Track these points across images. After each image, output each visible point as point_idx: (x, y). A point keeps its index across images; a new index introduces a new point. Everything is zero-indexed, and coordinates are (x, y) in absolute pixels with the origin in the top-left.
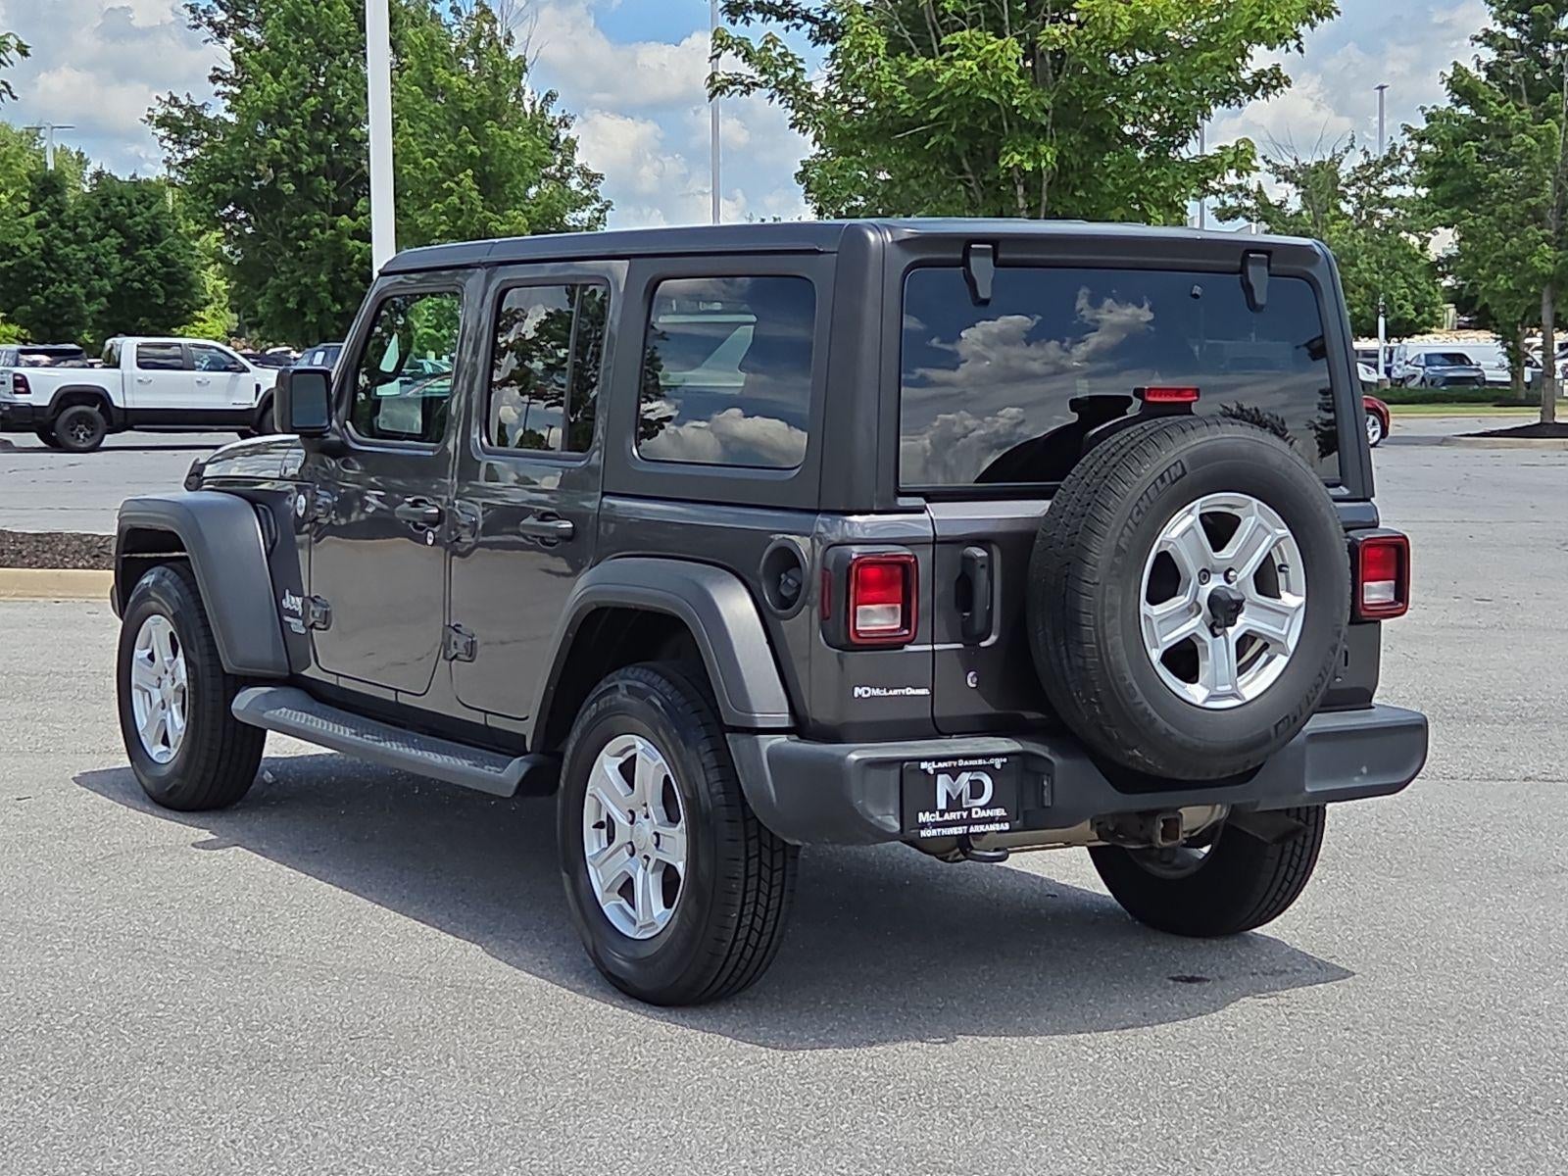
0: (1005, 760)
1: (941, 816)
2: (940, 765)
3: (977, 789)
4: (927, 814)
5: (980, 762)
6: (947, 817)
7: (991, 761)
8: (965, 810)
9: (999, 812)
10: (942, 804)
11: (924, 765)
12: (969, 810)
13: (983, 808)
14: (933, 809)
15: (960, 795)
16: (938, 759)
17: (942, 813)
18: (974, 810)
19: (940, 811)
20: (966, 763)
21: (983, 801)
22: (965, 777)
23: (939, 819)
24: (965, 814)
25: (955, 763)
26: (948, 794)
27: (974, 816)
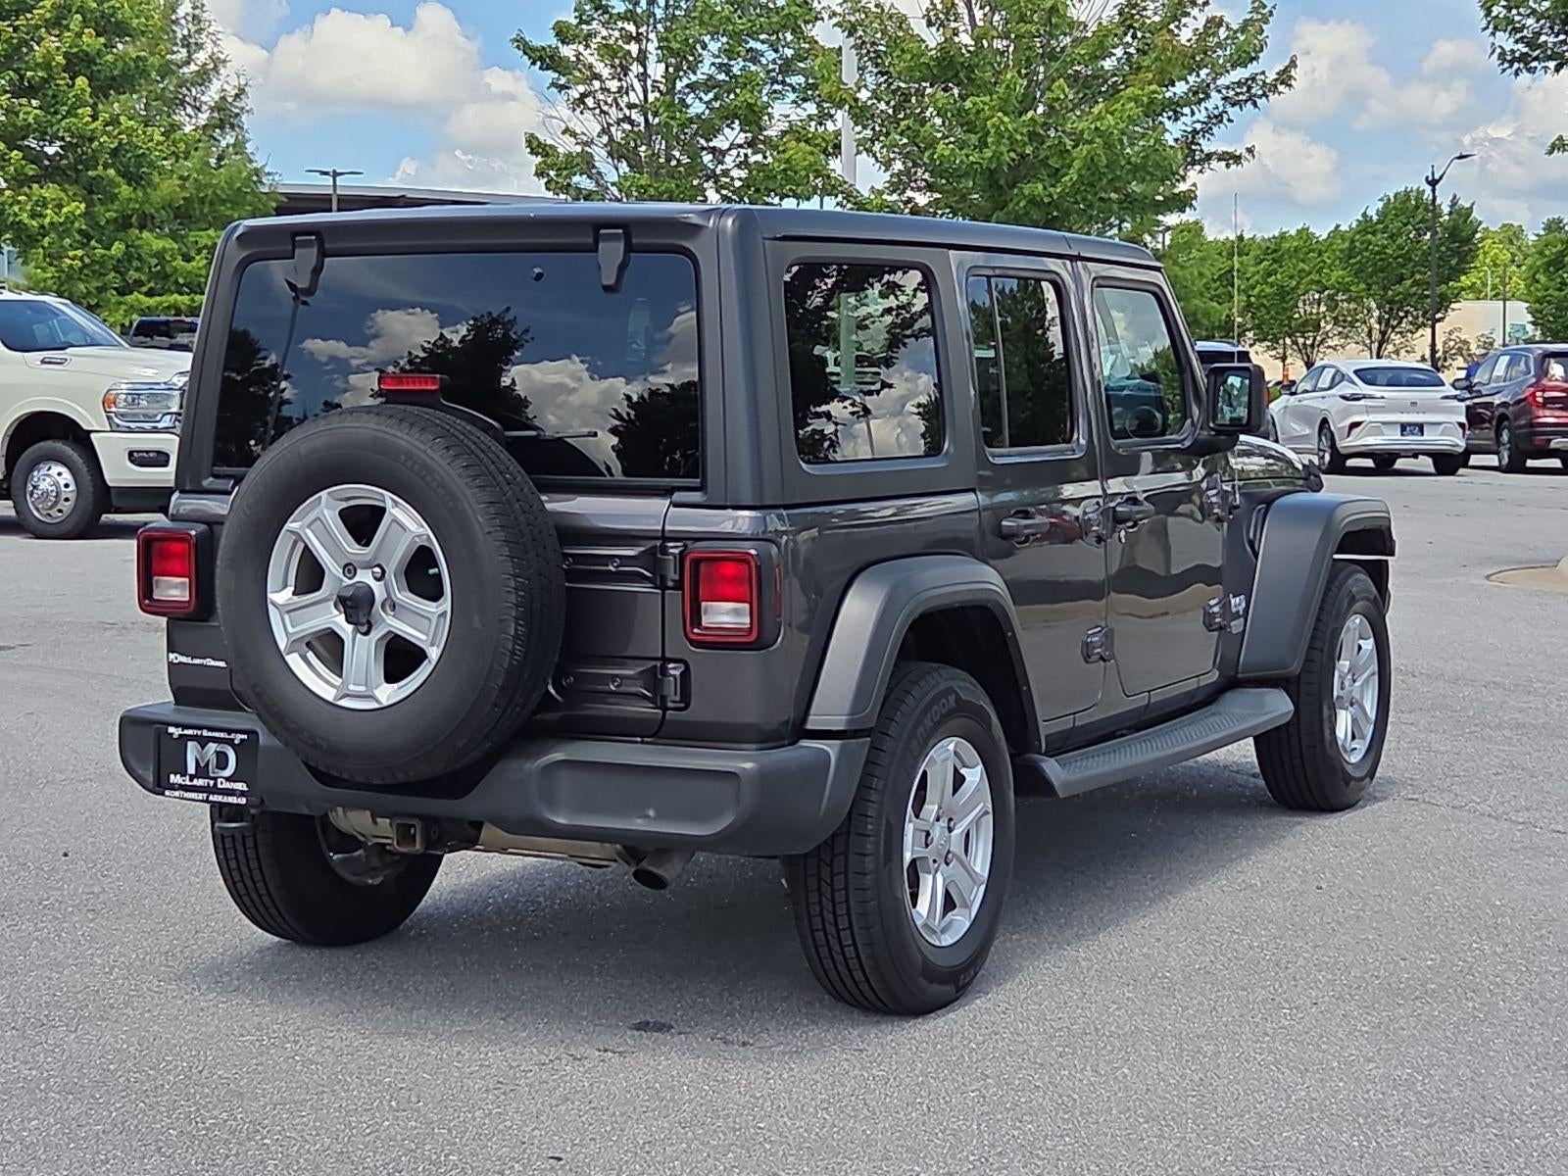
0: (245, 737)
1: (191, 780)
2: (186, 732)
3: (222, 760)
4: (178, 776)
5: (222, 735)
6: (196, 782)
7: (232, 736)
8: (212, 778)
9: (240, 786)
10: (191, 770)
11: (171, 730)
12: (215, 779)
13: (228, 779)
14: (184, 774)
15: (207, 764)
16: (185, 727)
17: (192, 778)
18: (219, 780)
19: (191, 776)
20: (210, 734)
21: (228, 772)
22: (212, 747)
23: (188, 783)
24: (212, 783)
25: (199, 733)
26: (197, 761)
27: (219, 786)
